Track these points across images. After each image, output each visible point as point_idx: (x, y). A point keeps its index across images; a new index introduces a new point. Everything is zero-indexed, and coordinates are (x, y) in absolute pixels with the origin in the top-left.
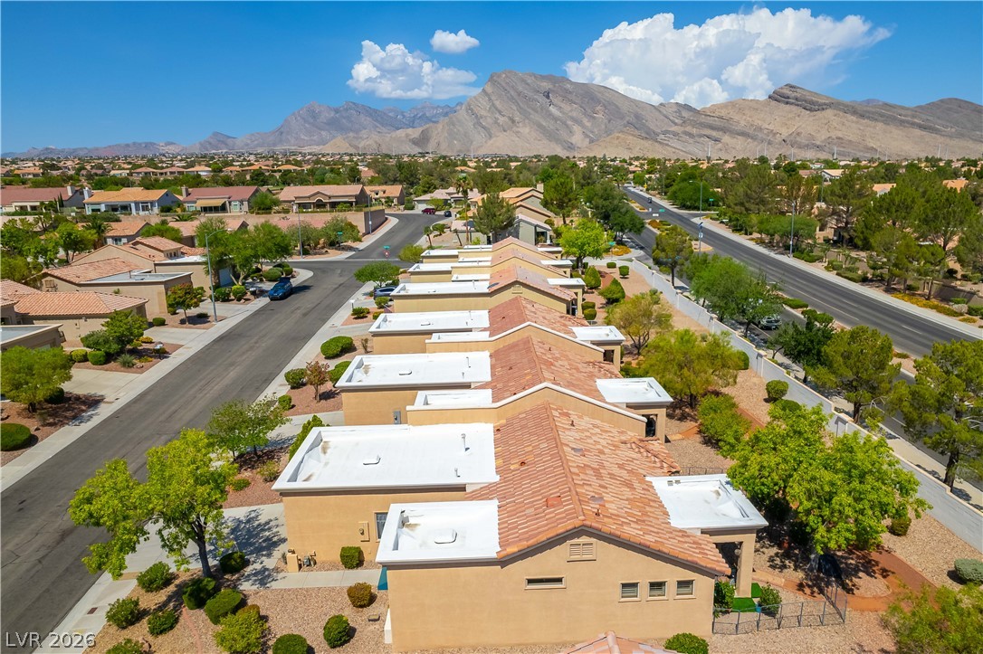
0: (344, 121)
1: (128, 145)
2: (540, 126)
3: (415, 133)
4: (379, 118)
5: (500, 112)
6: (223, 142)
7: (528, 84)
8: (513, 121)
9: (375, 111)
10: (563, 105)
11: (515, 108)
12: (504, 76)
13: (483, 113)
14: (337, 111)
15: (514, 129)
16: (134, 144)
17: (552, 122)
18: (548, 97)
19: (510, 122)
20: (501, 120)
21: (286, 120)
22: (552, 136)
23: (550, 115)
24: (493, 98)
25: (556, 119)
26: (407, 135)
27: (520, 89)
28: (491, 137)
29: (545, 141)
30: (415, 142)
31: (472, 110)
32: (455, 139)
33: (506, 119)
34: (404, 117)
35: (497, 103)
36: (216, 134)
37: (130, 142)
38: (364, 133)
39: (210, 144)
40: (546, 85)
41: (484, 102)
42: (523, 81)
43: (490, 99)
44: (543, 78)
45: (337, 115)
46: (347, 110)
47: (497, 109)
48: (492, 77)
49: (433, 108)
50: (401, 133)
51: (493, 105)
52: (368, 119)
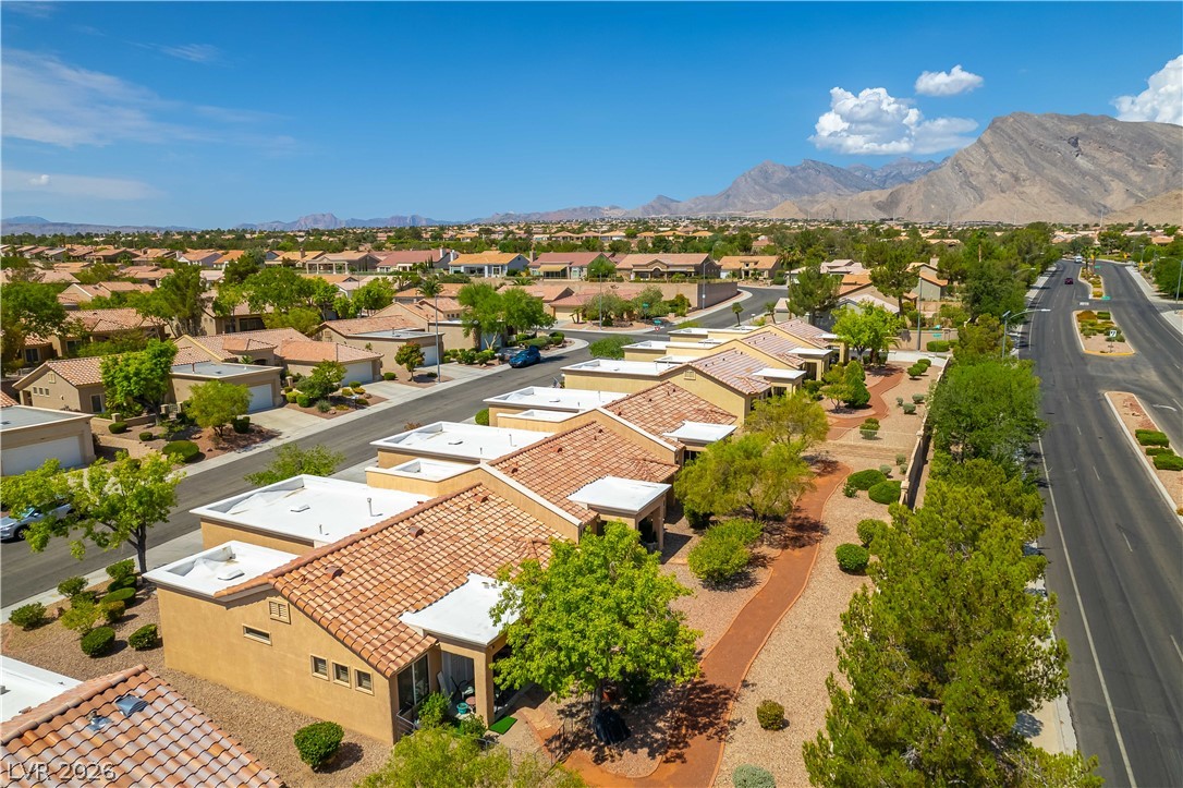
0: (800, 182)
1: (575, 210)
2: (1057, 184)
3: (881, 195)
4: (842, 179)
5: (999, 168)
6: (666, 206)
7: (1046, 129)
8: (1017, 179)
9: (839, 170)
10: (1098, 155)
11: (1022, 161)
12: (1012, 120)
13: (975, 169)
14: (793, 170)
15: (1018, 188)
16: (581, 208)
17: (1077, 178)
18: (1075, 144)
19: (1012, 181)
20: (1000, 177)
21: (735, 182)
22: (1073, 197)
23: (1076, 167)
24: (992, 149)
25: (1083, 174)
26: (871, 198)
27: (1033, 135)
28: (982, 200)
29: (1063, 204)
30: (880, 206)
31: (959, 166)
32: (933, 202)
33: (1007, 176)
34: (874, 176)
35: (997, 157)
36: (660, 198)
37: (577, 206)
38: (821, 196)
39: (653, 207)
40: (1074, 129)
41: (979, 156)
42: (1040, 125)
43: (987, 151)
44: (1072, 119)
45: (793, 176)
46: (804, 169)
47: (995, 164)
48: (994, 122)
49: (912, 165)
50: (864, 196)
51: (991, 158)
52: (829, 179)
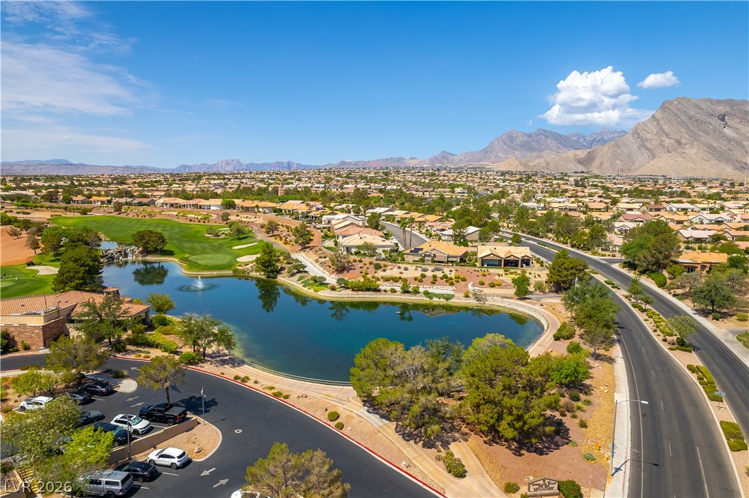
0: (534, 143)
1: (387, 160)
2: (710, 147)
3: (582, 154)
4: (562, 141)
5: (667, 135)
6: (445, 158)
7: (701, 109)
8: (679, 143)
9: (561, 136)
10: (740, 127)
11: (683, 131)
12: (676, 102)
13: (649, 136)
14: (529, 136)
15: (680, 150)
16: (391, 158)
17: (725, 143)
18: (723, 119)
19: (676, 144)
20: (667, 142)
21: (491, 143)
22: (722, 157)
23: (723, 135)
24: (662, 122)
25: (729, 140)
26: (575, 155)
27: (692, 113)
28: (654, 157)
29: (714, 162)
30: (580, 162)
31: (638, 134)
32: (618, 159)
33: (672, 141)
34: (585, 140)
35: (666, 128)
36: (444, 152)
37: (389, 157)
38: (545, 153)
39: (437, 159)
40: (722, 109)
41: (653, 127)
42: (696, 106)
43: (658, 124)
44: (719, 102)
45: (529, 139)
46: (537, 135)
47: (664, 132)
48: (664, 104)
49: (611, 133)
50: (571, 153)
51: (661, 128)
52: (553, 142)
